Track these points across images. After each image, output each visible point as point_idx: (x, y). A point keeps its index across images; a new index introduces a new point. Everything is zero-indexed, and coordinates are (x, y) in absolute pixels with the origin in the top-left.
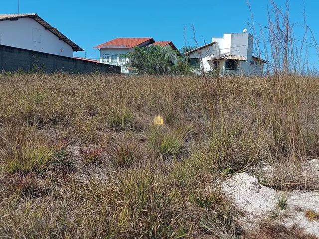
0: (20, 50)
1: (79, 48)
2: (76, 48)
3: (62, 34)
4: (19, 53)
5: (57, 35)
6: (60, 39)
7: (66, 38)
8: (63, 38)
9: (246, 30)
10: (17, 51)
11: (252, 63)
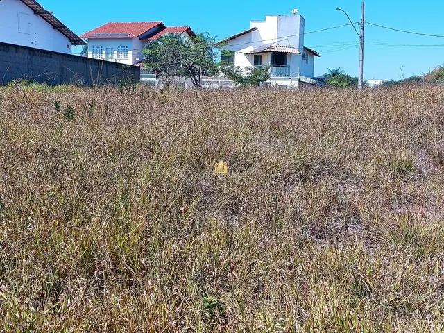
0: (17, 47)
1: (80, 40)
2: (76, 41)
3: (59, 21)
4: (17, 52)
5: (49, 23)
6: (54, 27)
7: (64, 27)
8: (58, 27)
9: (296, 11)
10: (13, 49)
11: (303, 57)
